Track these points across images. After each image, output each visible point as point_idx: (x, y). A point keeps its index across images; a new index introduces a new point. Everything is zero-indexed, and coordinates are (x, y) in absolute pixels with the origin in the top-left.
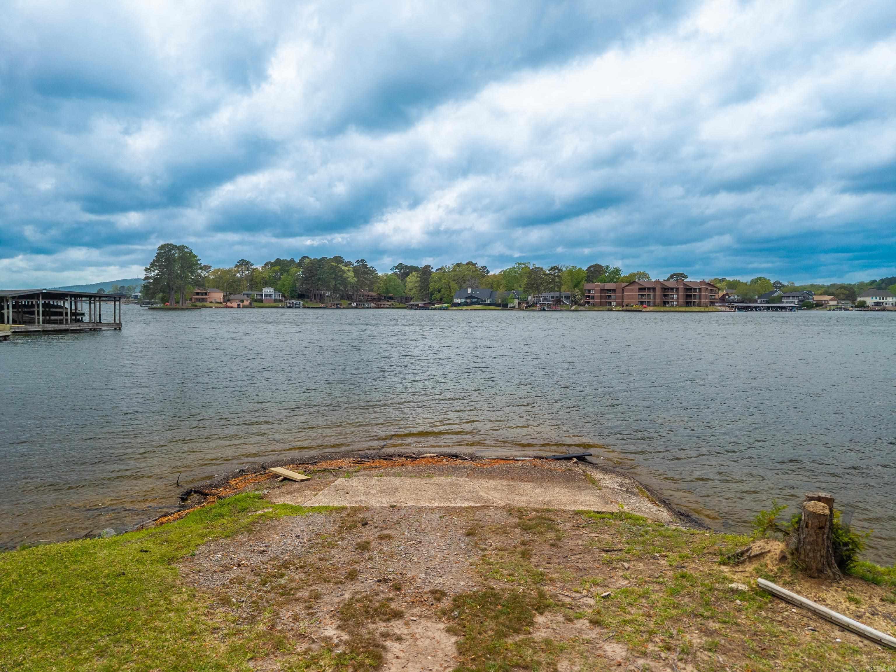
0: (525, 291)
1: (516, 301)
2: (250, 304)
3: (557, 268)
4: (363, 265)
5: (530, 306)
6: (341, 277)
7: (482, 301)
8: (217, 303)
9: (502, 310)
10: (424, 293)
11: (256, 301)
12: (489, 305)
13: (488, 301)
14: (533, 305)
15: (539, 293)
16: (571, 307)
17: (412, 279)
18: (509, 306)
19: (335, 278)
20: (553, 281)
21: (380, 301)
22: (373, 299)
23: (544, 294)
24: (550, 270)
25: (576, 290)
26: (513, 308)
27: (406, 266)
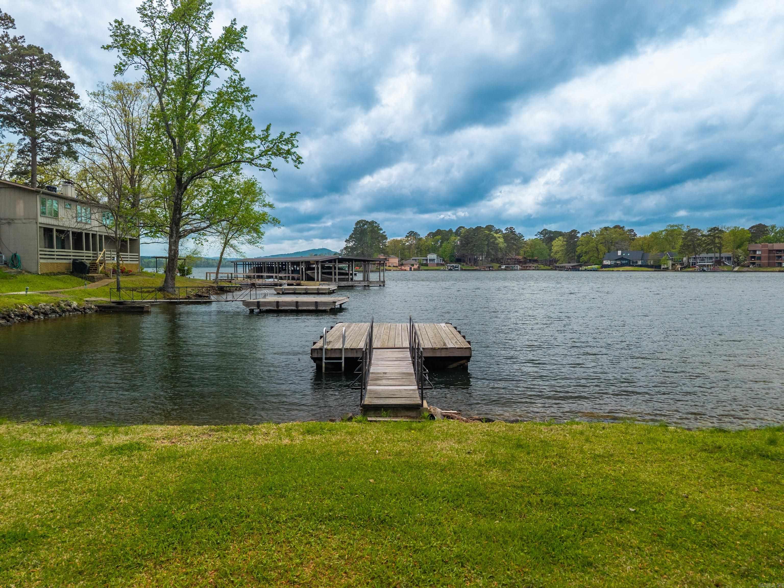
0: (680, 253)
1: (670, 263)
2: (419, 267)
3: (718, 229)
4: (512, 232)
5: (685, 268)
6: (493, 243)
7: (633, 263)
8: (394, 266)
9: (655, 271)
10: (570, 255)
11: (422, 265)
12: (641, 266)
13: (640, 263)
14: (688, 266)
15: (696, 254)
16: (734, 268)
17: (558, 244)
18: (662, 267)
19: (487, 244)
20: (713, 242)
21: (525, 264)
22: (519, 262)
23: (702, 255)
24: (709, 231)
25: (740, 250)
26: (666, 269)
27: (550, 232)
